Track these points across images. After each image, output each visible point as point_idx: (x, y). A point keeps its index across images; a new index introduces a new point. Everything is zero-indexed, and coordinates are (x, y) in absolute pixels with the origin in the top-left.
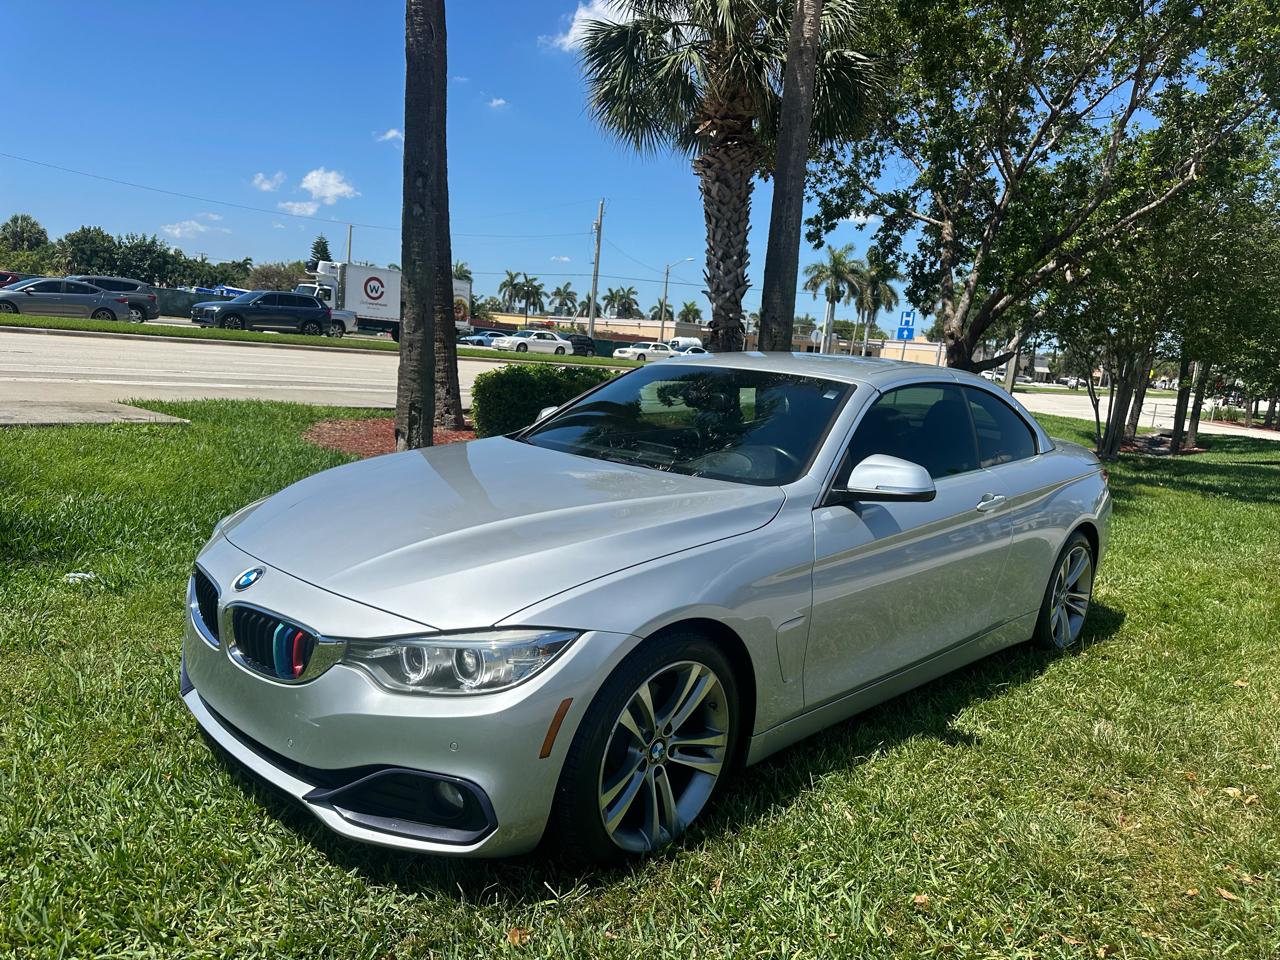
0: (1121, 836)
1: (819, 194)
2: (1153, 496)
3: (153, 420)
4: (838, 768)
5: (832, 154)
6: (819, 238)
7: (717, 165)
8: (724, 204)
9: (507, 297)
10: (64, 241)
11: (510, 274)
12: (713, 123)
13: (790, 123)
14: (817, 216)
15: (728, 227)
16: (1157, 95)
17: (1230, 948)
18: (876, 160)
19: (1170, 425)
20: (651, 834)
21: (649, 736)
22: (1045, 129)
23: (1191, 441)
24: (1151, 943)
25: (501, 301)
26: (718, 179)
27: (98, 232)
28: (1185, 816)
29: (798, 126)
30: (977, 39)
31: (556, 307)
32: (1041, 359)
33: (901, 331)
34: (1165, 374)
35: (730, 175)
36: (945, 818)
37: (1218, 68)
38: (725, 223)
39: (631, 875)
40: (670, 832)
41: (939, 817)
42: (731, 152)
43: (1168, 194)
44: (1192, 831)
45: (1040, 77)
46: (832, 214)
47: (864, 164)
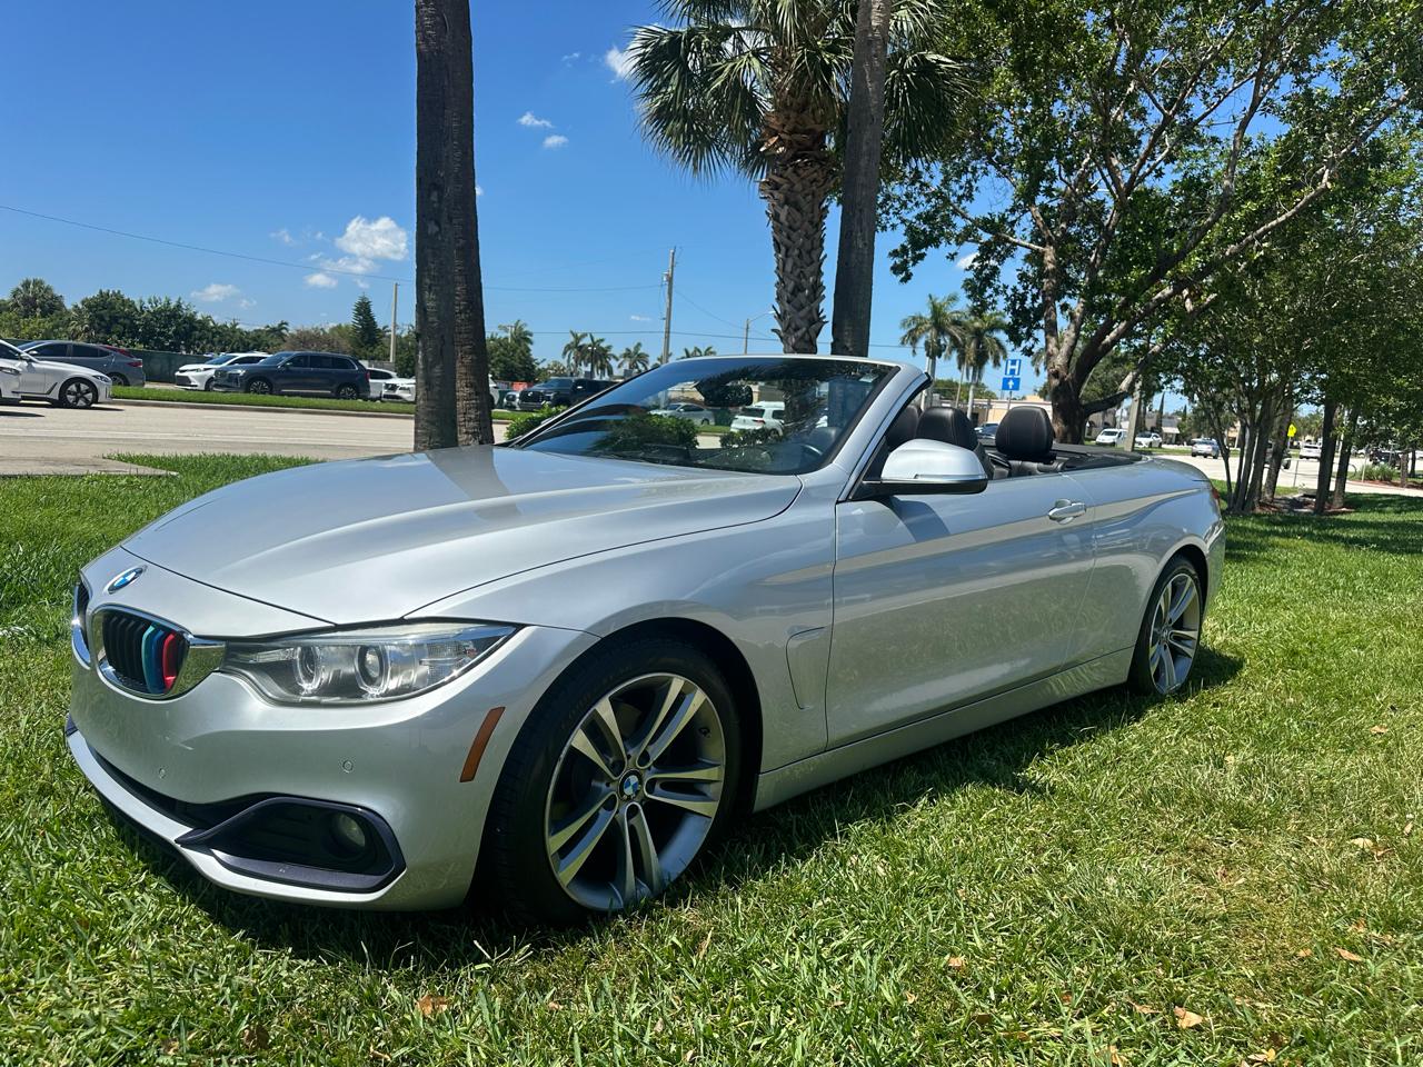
0: (1219, 891)
1: (903, 221)
2: (1288, 548)
3: (134, 472)
4: (872, 814)
5: (917, 175)
6: (906, 269)
7: (785, 186)
8: (794, 231)
9: (572, 361)
10: (80, 306)
11: (574, 335)
12: (780, 139)
13: (859, 124)
14: (902, 246)
15: (800, 256)
16: (1284, 99)
17: (1349, 1017)
18: (969, 182)
19: (1313, 485)
20: (624, 889)
21: (618, 767)
22: (1157, 136)
23: (1338, 501)
24: (1247, 1012)
25: (566, 365)
26: (787, 202)
27: (118, 296)
28: (1301, 869)
29: (868, 127)
30: (1074, 29)
31: (626, 371)
32: (1170, 418)
33: (1006, 381)
34: (1310, 433)
35: (800, 197)
36: (1000, 873)
37: (1352, 60)
38: (796, 252)
39: (592, 936)
40: (651, 886)
41: (993, 871)
42: (801, 171)
43: (1299, 206)
44: (1308, 886)
45: (1151, 82)
46: (919, 242)
47: (955, 187)
